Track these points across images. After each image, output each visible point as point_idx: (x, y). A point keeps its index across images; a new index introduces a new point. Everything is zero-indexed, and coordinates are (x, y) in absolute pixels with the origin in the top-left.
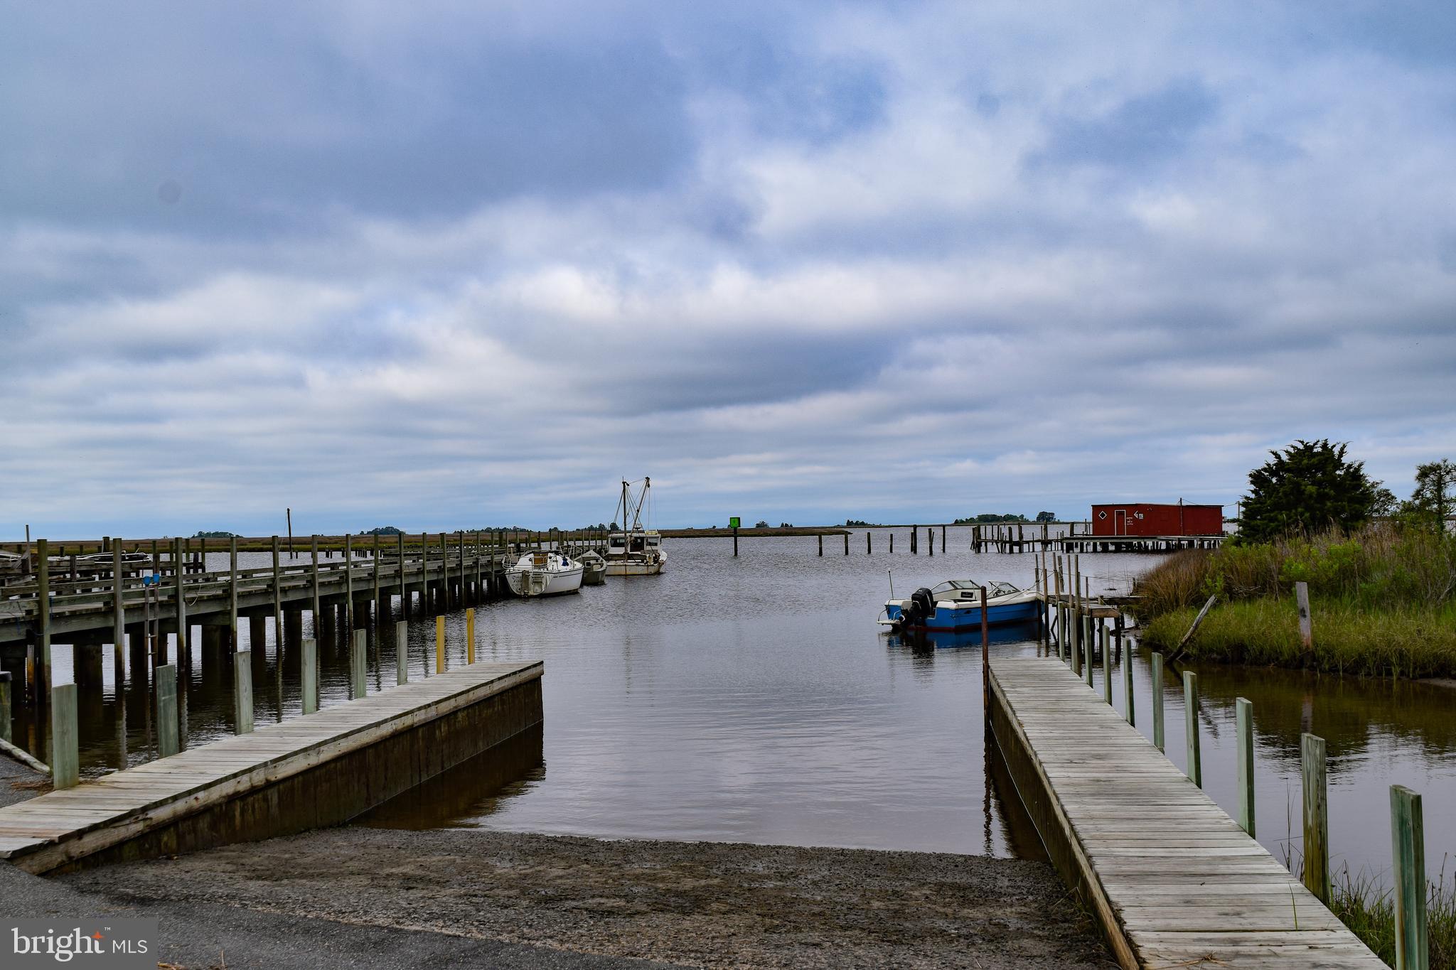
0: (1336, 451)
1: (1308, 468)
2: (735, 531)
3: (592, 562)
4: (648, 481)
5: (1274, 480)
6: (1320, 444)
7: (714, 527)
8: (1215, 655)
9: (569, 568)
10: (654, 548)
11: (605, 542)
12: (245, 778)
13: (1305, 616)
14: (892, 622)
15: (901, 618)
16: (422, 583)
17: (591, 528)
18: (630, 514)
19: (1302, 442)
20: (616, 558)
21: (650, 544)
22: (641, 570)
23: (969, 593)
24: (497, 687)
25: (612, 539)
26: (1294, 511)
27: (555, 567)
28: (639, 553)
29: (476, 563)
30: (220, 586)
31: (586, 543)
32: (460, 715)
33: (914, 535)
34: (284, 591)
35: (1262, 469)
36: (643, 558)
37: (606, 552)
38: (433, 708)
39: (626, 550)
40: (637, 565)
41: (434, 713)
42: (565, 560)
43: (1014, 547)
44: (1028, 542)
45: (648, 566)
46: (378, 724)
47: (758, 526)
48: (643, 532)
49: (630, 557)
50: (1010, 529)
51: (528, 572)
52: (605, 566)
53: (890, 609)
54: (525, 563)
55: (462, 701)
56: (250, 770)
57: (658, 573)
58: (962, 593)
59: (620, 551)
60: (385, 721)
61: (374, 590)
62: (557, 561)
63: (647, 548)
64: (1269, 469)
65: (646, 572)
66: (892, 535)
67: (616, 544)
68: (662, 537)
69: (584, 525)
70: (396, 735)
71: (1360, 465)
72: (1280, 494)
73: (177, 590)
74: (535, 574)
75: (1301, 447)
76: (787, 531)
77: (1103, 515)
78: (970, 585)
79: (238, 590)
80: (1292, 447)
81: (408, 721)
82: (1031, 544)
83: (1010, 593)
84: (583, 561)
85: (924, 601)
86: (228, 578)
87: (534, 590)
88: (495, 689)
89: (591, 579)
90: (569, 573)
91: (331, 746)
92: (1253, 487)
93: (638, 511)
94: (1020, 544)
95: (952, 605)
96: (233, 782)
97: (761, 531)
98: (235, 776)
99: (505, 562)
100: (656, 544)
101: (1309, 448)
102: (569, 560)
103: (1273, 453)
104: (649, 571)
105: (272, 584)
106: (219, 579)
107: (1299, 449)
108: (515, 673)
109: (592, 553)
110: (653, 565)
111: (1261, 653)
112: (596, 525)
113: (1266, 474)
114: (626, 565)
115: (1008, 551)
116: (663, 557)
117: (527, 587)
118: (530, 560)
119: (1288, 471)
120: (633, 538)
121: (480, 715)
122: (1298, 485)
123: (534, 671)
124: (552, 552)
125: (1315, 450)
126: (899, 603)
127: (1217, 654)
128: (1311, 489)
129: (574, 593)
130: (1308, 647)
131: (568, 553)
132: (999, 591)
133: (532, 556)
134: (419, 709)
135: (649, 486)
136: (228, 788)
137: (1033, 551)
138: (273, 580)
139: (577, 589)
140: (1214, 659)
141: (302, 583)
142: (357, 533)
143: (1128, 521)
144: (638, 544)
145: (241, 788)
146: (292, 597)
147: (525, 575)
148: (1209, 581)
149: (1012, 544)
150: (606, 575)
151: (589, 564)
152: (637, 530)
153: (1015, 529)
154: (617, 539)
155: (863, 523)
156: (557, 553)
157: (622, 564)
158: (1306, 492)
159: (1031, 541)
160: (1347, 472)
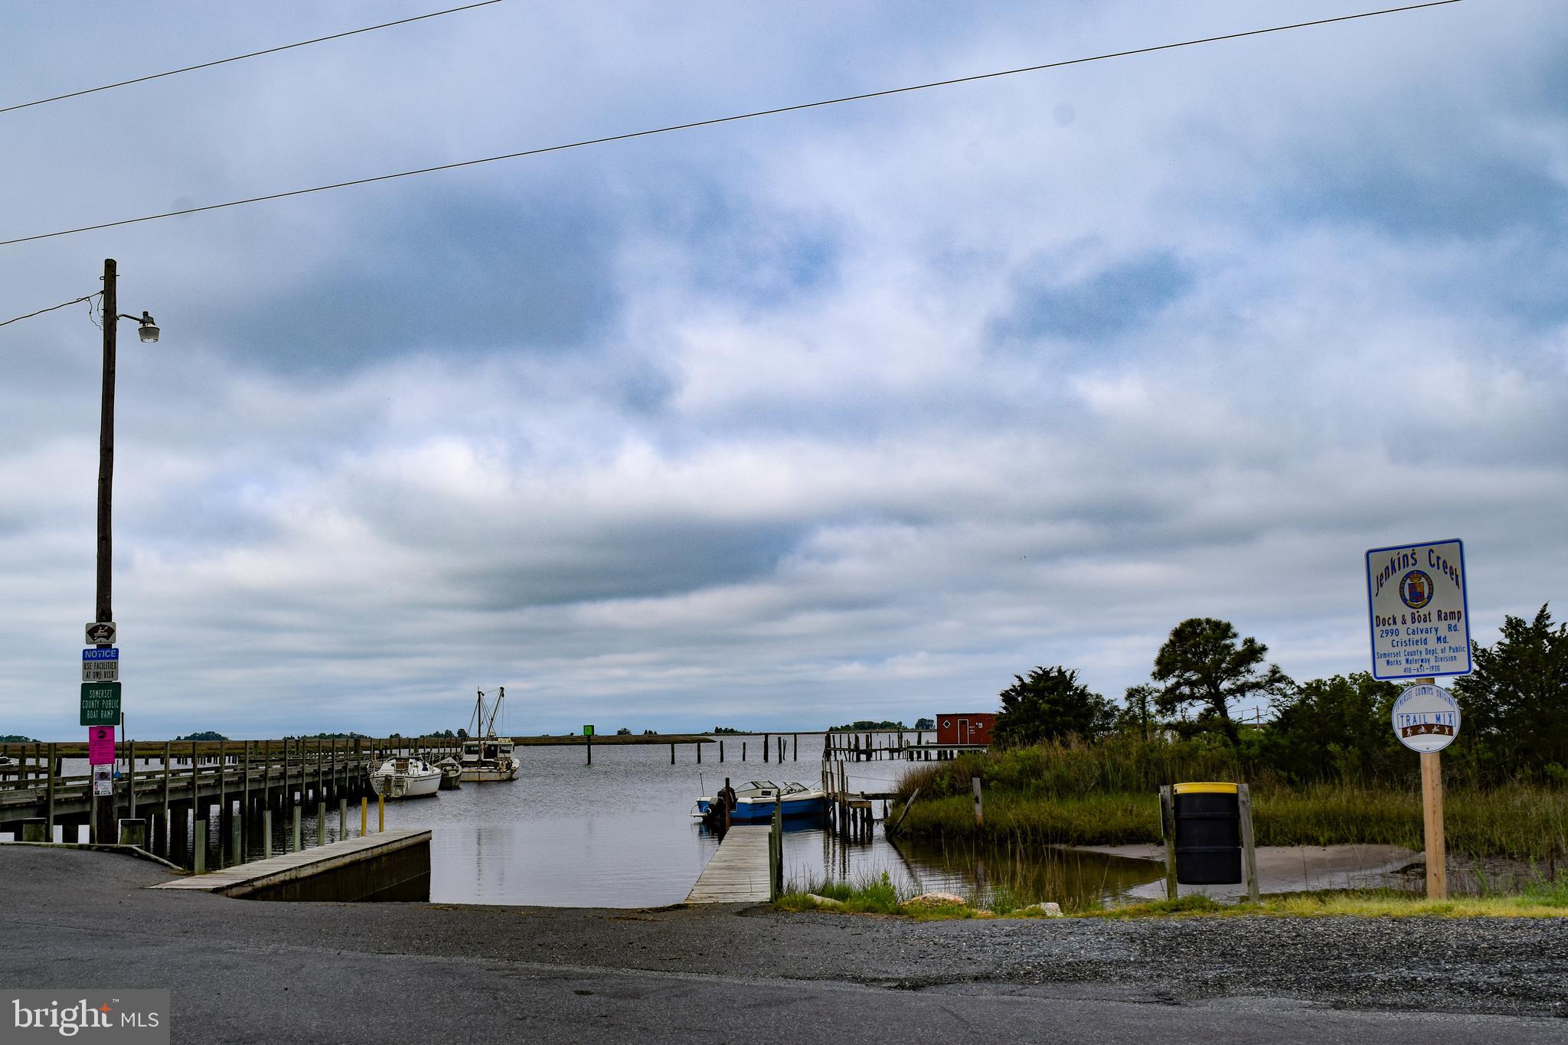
0: (1068, 674)
1: (1046, 689)
2: (589, 739)
3: (448, 768)
4: (502, 691)
5: (1020, 699)
6: (1055, 670)
7: (572, 734)
8: (922, 833)
9: (428, 773)
10: (507, 755)
11: (459, 750)
12: (288, 873)
13: (978, 802)
14: (702, 815)
15: (708, 811)
16: (302, 784)
17: (437, 735)
18: (485, 722)
19: (1041, 668)
20: (470, 765)
21: (503, 752)
22: (495, 776)
23: (768, 792)
24: (404, 843)
25: (467, 746)
26: (1032, 724)
27: (416, 772)
28: (493, 760)
29: (345, 768)
30: (157, 782)
31: (442, 750)
32: (384, 858)
33: (766, 743)
34: (200, 787)
35: (1010, 690)
36: (496, 765)
37: (460, 759)
38: (370, 851)
39: (480, 757)
40: (490, 772)
41: (370, 854)
42: (425, 765)
43: (861, 755)
44: (875, 750)
45: (501, 772)
46: (343, 856)
47: (620, 733)
48: (496, 739)
49: (484, 764)
50: (857, 739)
51: (391, 776)
52: (459, 772)
53: (700, 804)
54: (387, 768)
55: (385, 849)
56: (290, 870)
57: (511, 780)
58: (763, 792)
59: (474, 758)
60: (347, 855)
61: (264, 789)
62: (417, 766)
63: (501, 755)
64: (1014, 689)
65: (499, 779)
66: (744, 744)
67: (469, 751)
68: (515, 745)
69: (428, 731)
70: (352, 864)
71: (1086, 687)
72: (1022, 711)
73: (129, 784)
74: (397, 778)
75: (1041, 672)
76: (650, 739)
77: (947, 724)
78: (768, 785)
79: (170, 785)
80: (1033, 672)
81: (357, 856)
82: (878, 752)
83: (800, 791)
84: (442, 767)
85: (727, 795)
86: (163, 776)
87: (396, 793)
88: (403, 844)
89: (448, 784)
90: (428, 778)
91: (323, 864)
92: (1004, 704)
93: (492, 719)
94: (869, 753)
95: (749, 800)
96: (283, 874)
97: (623, 738)
98: (284, 871)
99: (370, 767)
100: (509, 752)
101: (1046, 673)
102: (428, 766)
103: (1017, 677)
104: (502, 777)
105: (192, 782)
106: (156, 776)
107: (1038, 674)
108: (414, 836)
109: (451, 760)
110: (505, 772)
111: (952, 829)
112: (442, 732)
113: (1013, 694)
114: (479, 772)
115: (855, 759)
116: (516, 764)
117: (389, 790)
118: (393, 765)
119: (1030, 691)
120: (486, 746)
121: (394, 861)
122: (1034, 703)
123: (425, 836)
124: (413, 758)
125: (1051, 675)
126: (708, 799)
127: (924, 831)
128: (1045, 707)
129: (432, 796)
130: (980, 824)
131: (429, 760)
132: (792, 790)
133: (394, 761)
134: (363, 850)
135: (503, 696)
136: (281, 877)
137: (881, 759)
138: (193, 778)
139: (436, 793)
140: (922, 835)
141: (212, 782)
142: (173, 738)
143: (970, 731)
144: (491, 752)
145: (287, 878)
146: (205, 793)
147: (388, 779)
148: (938, 779)
149: (859, 752)
150: (461, 782)
151: (445, 770)
152: (492, 738)
153: (862, 738)
154: (471, 747)
155: (732, 731)
156: (417, 759)
157: (475, 770)
158: (1042, 710)
159: (878, 750)
160: (1075, 693)
